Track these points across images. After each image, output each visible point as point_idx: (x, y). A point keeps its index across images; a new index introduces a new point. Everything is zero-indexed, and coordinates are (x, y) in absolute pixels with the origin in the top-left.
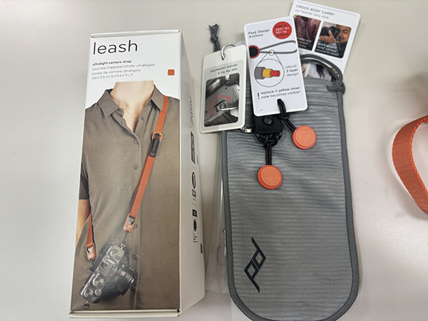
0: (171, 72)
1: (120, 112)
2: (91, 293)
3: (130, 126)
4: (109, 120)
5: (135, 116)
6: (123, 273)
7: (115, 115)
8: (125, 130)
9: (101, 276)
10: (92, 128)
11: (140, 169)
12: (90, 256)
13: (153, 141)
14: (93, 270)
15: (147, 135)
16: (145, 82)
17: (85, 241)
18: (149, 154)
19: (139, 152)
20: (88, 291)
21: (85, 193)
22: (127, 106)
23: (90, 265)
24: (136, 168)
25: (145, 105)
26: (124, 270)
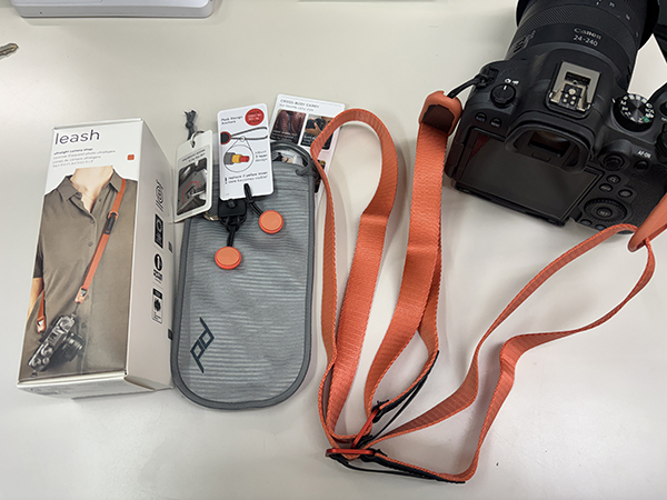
0: (131, 157)
1: (78, 195)
2: (39, 362)
3: (87, 207)
4: (67, 204)
5: (93, 198)
6: (72, 341)
7: (73, 199)
8: (82, 212)
9: (50, 346)
10: (50, 211)
11: (94, 246)
12: (40, 329)
13: (108, 220)
14: (42, 341)
15: (104, 214)
16: (105, 167)
17: (36, 316)
18: (104, 232)
19: (94, 230)
20: (36, 361)
21: (39, 271)
22: (86, 189)
23: (40, 336)
24: (90, 245)
25: (103, 188)
26: (73, 338)
